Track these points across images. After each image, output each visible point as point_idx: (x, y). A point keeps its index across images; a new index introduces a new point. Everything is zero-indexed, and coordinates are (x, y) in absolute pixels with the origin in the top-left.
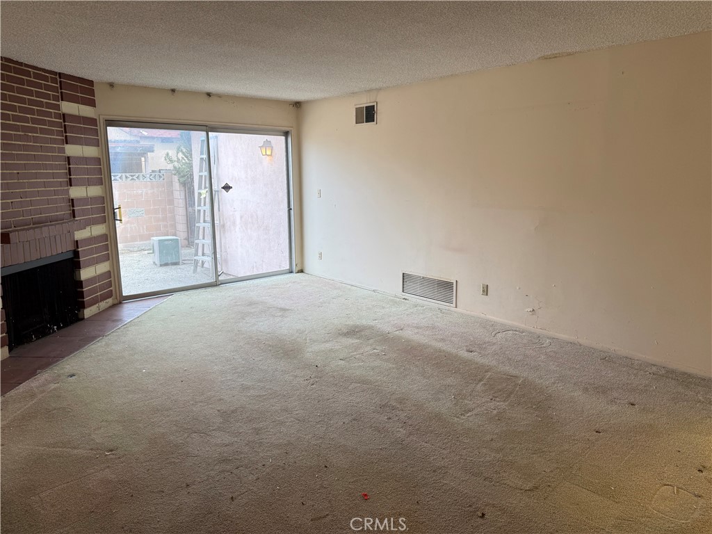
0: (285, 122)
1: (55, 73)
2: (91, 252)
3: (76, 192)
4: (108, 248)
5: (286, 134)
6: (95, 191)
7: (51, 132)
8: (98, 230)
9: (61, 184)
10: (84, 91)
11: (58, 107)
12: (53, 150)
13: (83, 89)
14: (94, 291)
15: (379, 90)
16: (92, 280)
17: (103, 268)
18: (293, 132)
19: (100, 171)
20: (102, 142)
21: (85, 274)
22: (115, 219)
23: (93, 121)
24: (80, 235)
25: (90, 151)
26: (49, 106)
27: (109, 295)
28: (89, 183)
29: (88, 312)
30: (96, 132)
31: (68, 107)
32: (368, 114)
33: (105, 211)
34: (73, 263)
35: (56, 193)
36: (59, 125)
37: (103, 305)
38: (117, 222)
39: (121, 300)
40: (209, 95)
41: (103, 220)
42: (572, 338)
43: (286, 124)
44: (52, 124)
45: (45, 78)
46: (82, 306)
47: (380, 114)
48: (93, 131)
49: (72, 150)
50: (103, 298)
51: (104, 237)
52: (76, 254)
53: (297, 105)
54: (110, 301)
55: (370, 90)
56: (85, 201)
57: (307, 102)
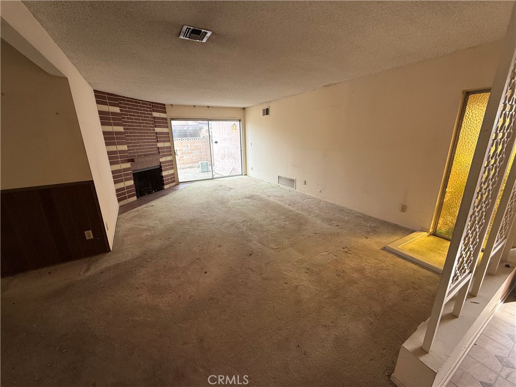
0: (239, 116)
1: (150, 102)
2: (166, 166)
3: (160, 145)
4: (172, 164)
5: (240, 121)
6: (167, 144)
7: (149, 124)
8: (169, 158)
9: (154, 142)
10: (161, 108)
11: (152, 114)
12: (150, 130)
13: (162, 107)
14: (168, 179)
15: (270, 102)
16: (167, 176)
17: (171, 172)
18: (242, 120)
19: (168, 137)
20: (169, 126)
21: (164, 174)
22: (175, 155)
23: (166, 119)
24: (162, 160)
25: (165, 130)
26: (148, 114)
27: (174, 181)
28: (165, 141)
29: (166, 187)
30: (167, 123)
31: (155, 114)
32: (267, 112)
33: (171, 151)
34: (159, 170)
35: (152, 145)
36: (152, 121)
37: (172, 185)
38: (176, 156)
39: (179, 183)
40: (208, 107)
41: (171, 155)
42: (333, 202)
43: (239, 117)
44: (149, 120)
45: (147, 104)
46: (163, 185)
47: (270, 112)
48: (165, 123)
49: (158, 130)
50: (172, 182)
51: (171, 161)
52: (161, 166)
53: (244, 109)
54: (174, 183)
55: (267, 102)
56: (163, 148)
57: (247, 107)
